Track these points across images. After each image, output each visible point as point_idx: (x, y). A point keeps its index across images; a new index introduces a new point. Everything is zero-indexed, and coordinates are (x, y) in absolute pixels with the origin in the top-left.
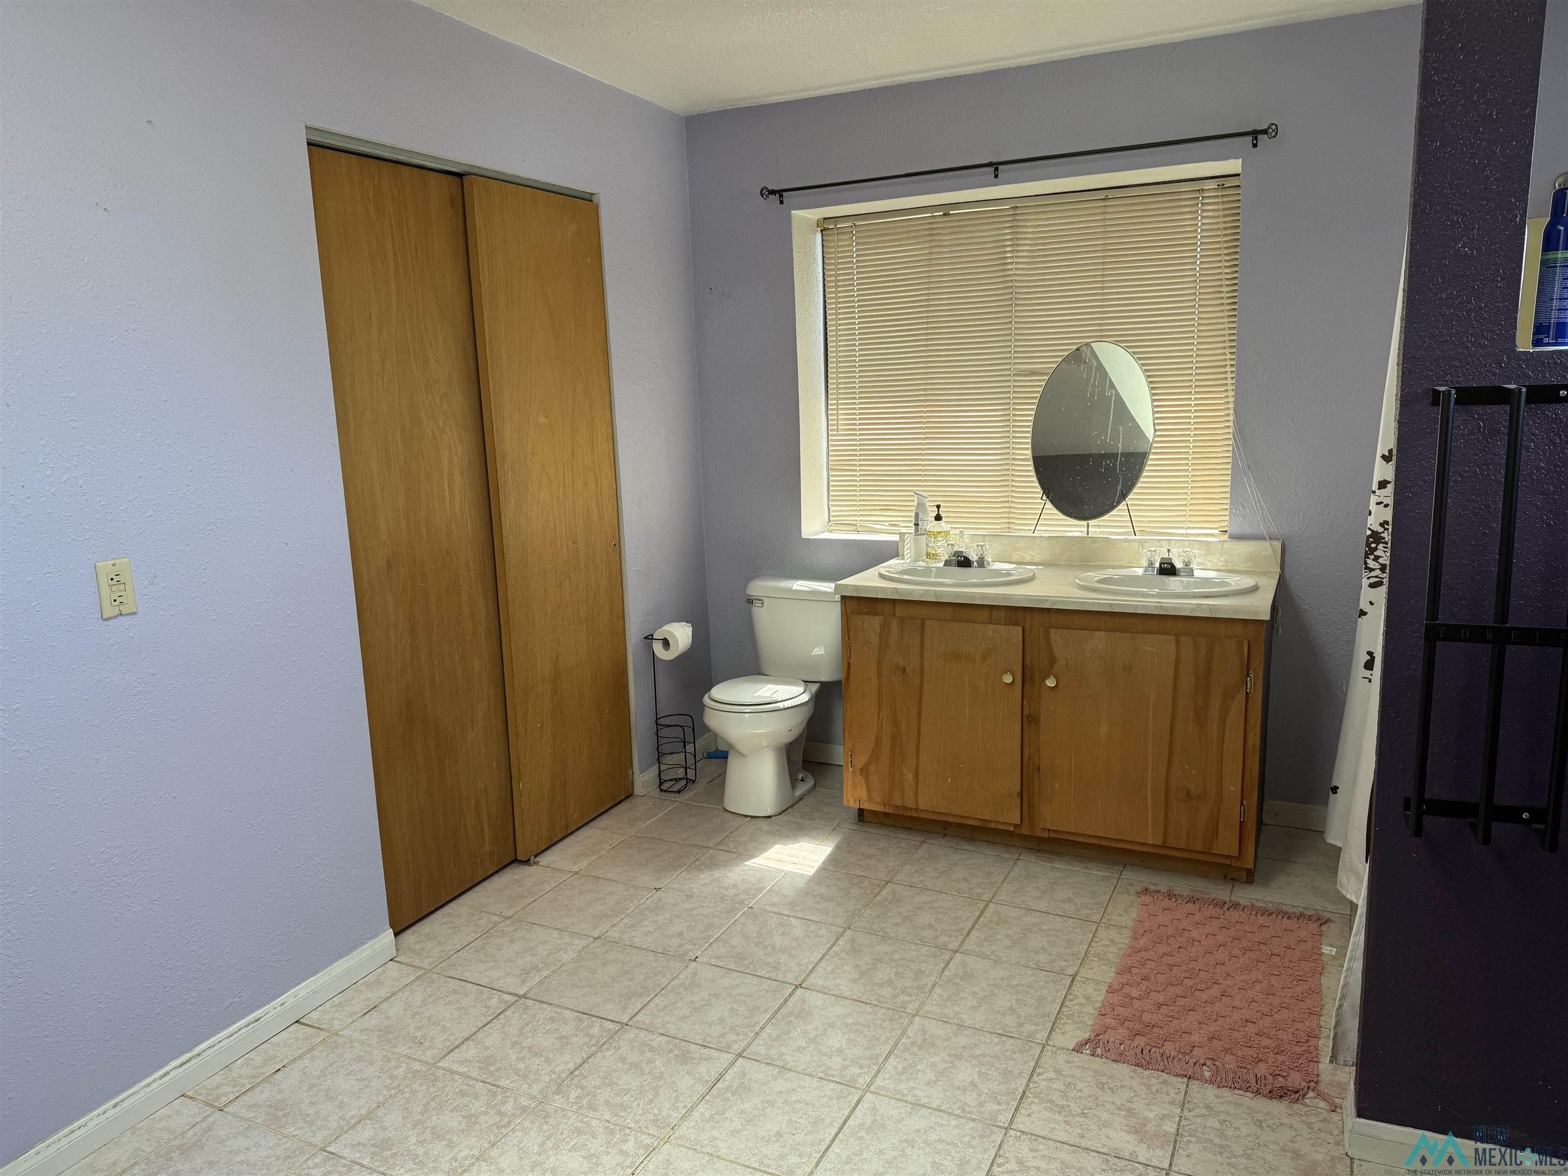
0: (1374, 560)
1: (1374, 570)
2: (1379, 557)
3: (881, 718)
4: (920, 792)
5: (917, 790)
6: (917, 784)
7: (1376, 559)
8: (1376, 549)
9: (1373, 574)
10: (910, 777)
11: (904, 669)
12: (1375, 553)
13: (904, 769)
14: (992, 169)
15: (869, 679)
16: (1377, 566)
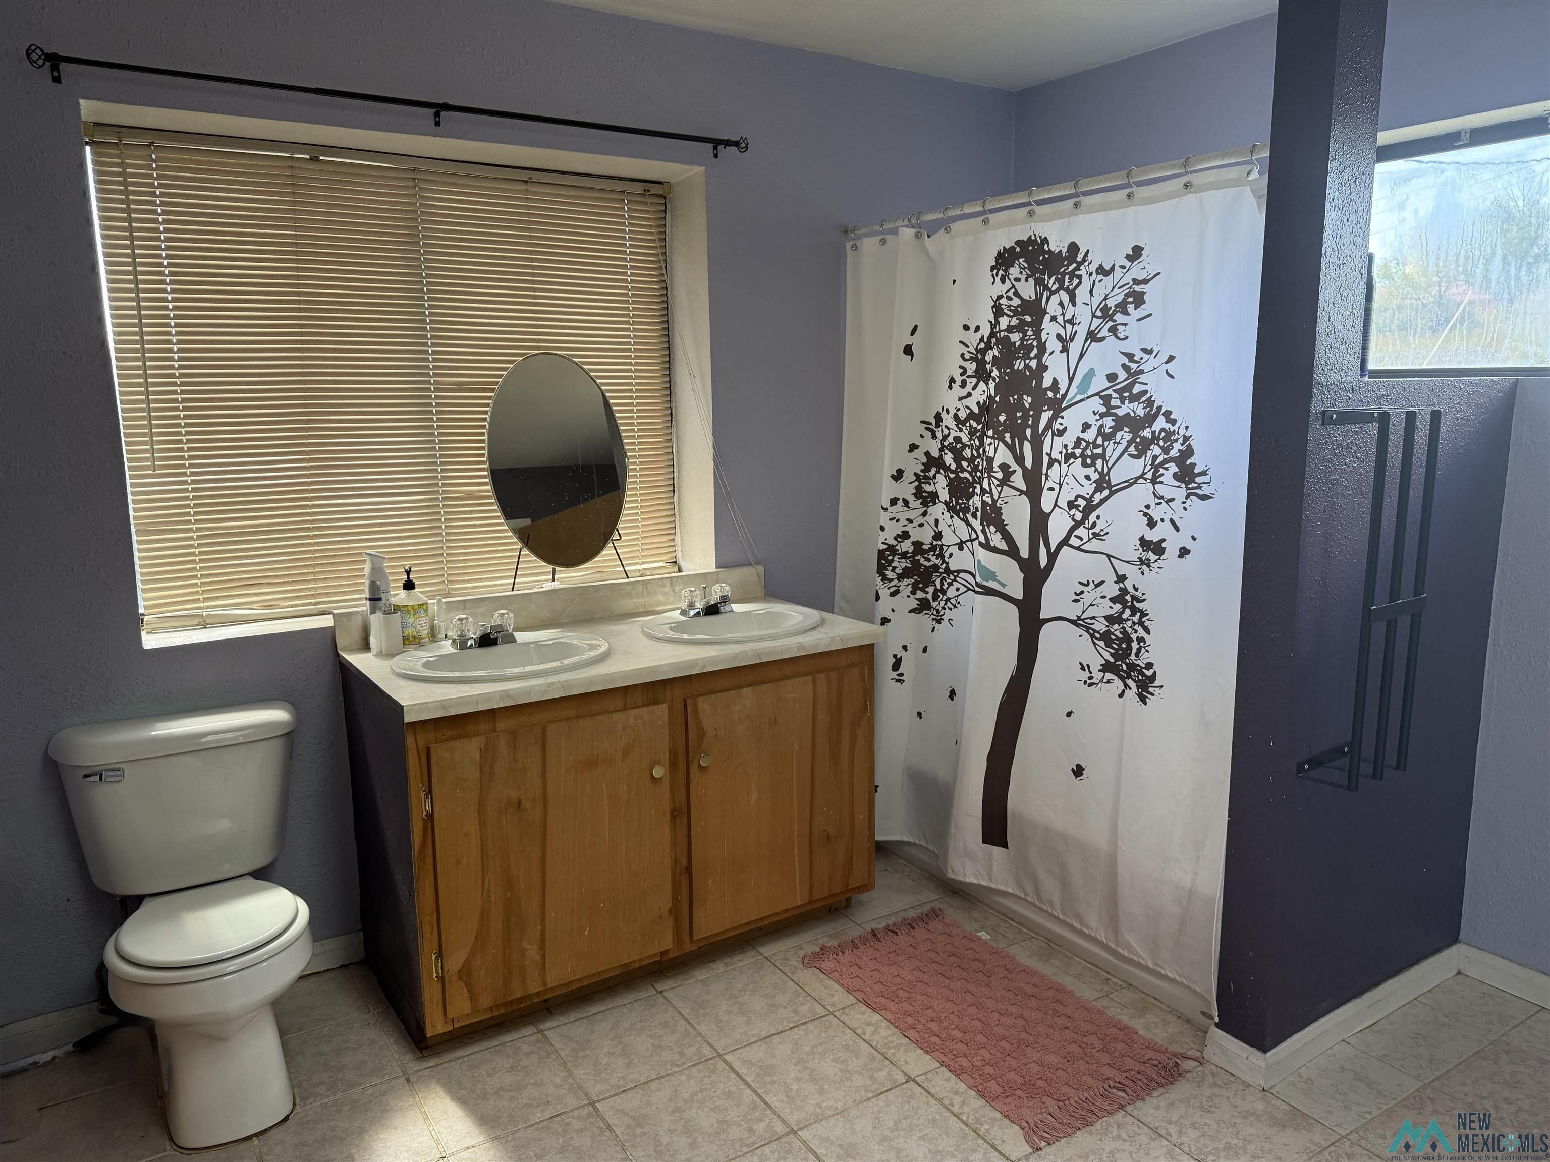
0: (892, 571)
1: (892, 580)
2: (896, 568)
3: (487, 885)
4: (547, 966)
5: (544, 964)
6: (544, 956)
7: (893, 570)
8: (893, 561)
9: (892, 584)
10: (532, 951)
11: (519, 803)
12: (893, 565)
13: (525, 944)
14: (432, 111)
15: (466, 835)
16: (895, 576)
